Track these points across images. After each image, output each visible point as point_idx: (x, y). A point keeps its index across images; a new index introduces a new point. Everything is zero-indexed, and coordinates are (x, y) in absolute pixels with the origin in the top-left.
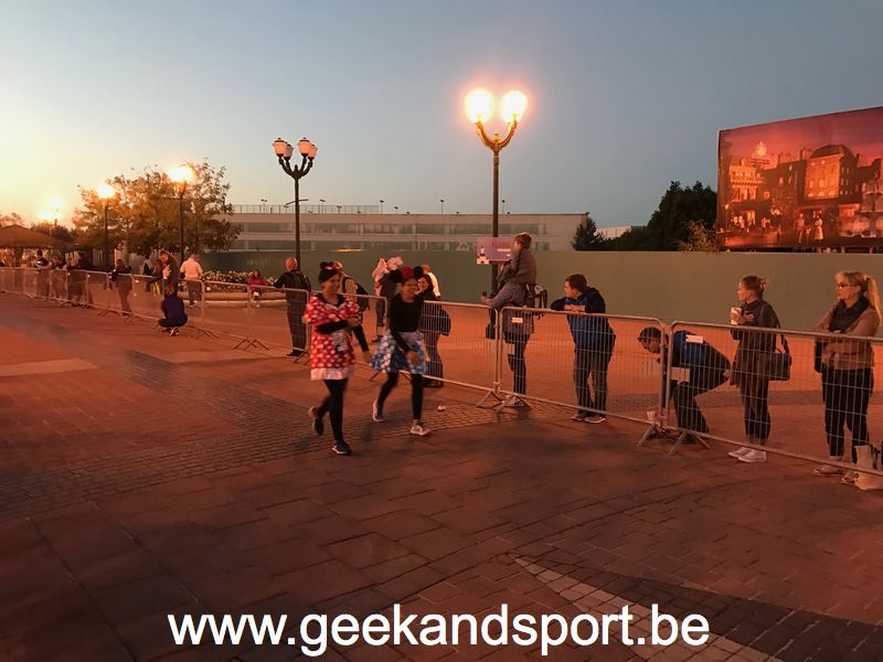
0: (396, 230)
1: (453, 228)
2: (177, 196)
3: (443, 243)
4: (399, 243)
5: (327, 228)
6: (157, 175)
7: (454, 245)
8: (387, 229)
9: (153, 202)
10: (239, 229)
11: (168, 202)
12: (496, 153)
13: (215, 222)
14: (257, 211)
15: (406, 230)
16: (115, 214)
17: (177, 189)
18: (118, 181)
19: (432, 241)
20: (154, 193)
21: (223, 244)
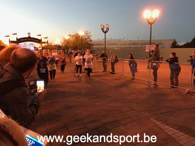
0: (127, 44)
1: (141, 44)
2: (81, 38)
3: (138, 47)
4: (128, 47)
5: (112, 44)
6: (77, 34)
7: (141, 48)
8: (125, 44)
10: (93, 45)
12: (151, 25)
13: (88, 43)
14: (97, 41)
15: (130, 44)
16: (69, 42)
17: (81, 37)
18: (70, 35)
19: (136, 46)
20: (76, 38)
21: (90, 48)
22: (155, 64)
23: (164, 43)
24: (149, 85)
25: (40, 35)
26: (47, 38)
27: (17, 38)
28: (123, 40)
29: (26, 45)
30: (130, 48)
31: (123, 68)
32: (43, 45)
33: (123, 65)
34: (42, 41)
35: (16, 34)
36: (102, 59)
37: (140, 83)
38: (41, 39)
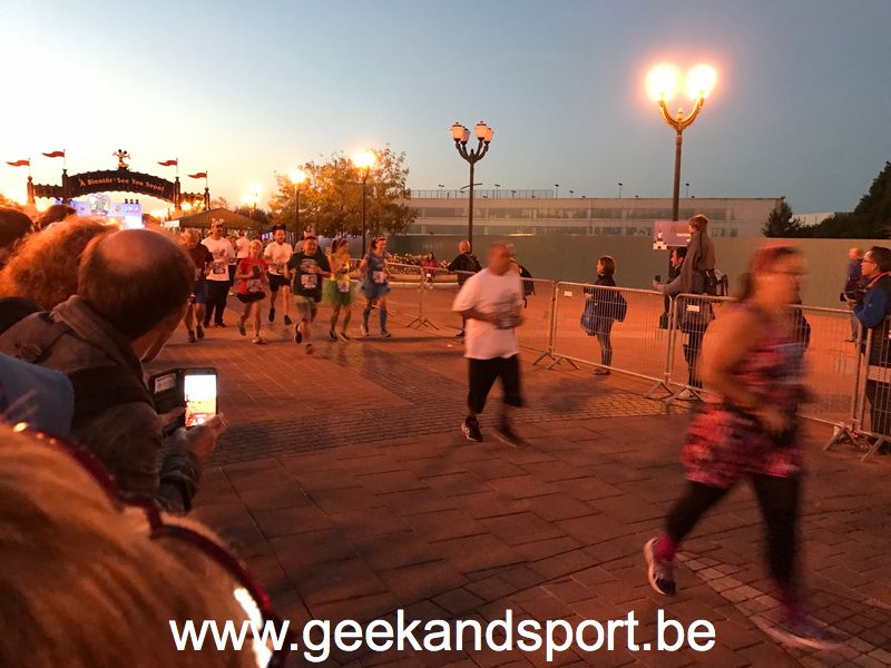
0: (570, 214)
1: (631, 212)
2: (360, 181)
3: (619, 229)
4: (573, 228)
5: (500, 213)
6: (343, 160)
7: (631, 231)
8: (561, 213)
9: (339, 187)
10: (416, 213)
11: (352, 187)
12: (680, 132)
13: (395, 206)
14: (434, 196)
15: (581, 215)
16: (305, 198)
17: (361, 174)
18: (308, 166)
19: (608, 225)
20: (340, 178)
21: (401, 228)
22: (696, 309)
23: (732, 214)
24: (667, 400)
25: (174, 163)
26: (203, 175)
27: (65, 171)
28: (549, 197)
29: (106, 208)
30: (583, 230)
31: (549, 321)
32: (186, 206)
33: (550, 310)
34: (182, 192)
35: (61, 154)
36: (455, 277)
37: (626, 392)
38: (177, 178)
